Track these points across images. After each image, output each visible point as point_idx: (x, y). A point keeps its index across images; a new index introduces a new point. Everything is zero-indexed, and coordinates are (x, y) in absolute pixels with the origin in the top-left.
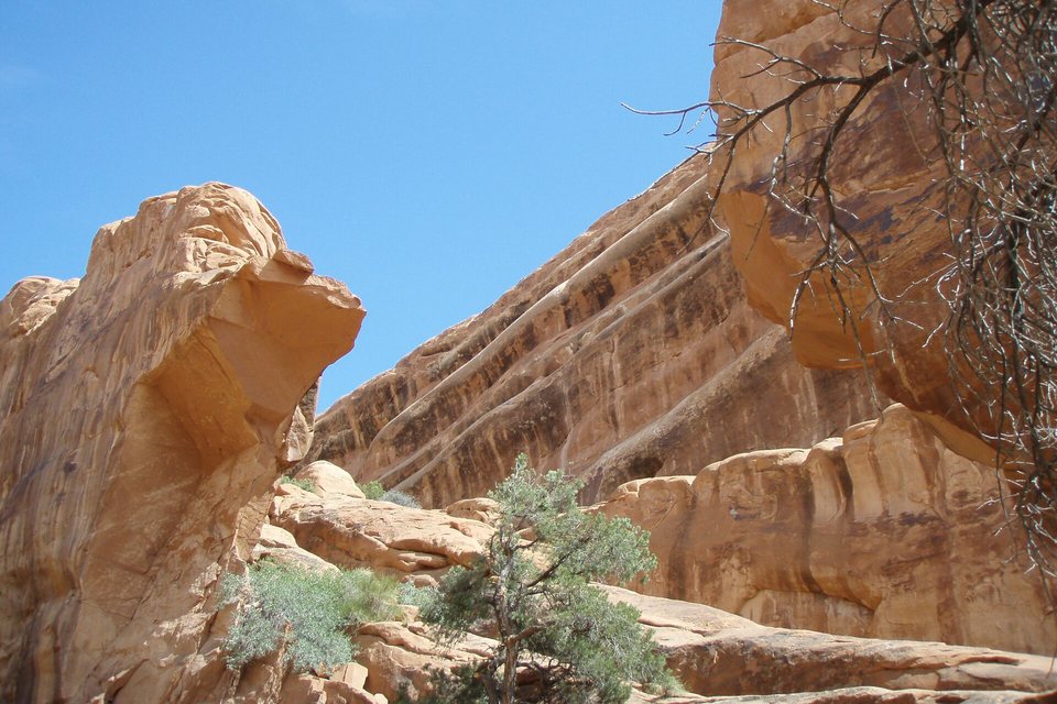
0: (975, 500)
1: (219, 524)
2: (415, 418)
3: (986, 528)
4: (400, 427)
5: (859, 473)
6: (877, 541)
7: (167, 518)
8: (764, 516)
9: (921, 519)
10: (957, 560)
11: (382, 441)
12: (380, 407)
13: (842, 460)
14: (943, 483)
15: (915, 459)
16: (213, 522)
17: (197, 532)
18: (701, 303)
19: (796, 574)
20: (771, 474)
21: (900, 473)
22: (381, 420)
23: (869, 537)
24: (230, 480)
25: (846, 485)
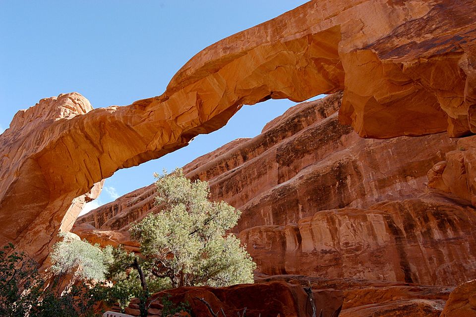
0: (352, 246)
1: (54, 221)
2: (120, 218)
3: (357, 256)
4: (114, 221)
5: (304, 234)
6: (312, 259)
7: (30, 217)
8: (267, 248)
9: (330, 252)
10: (345, 267)
11: (107, 225)
12: (107, 214)
13: (299, 230)
14: (339, 240)
15: (328, 230)
16: (52, 219)
17: (43, 223)
18: (233, 186)
19: (279, 270)
20: (270, 233)
21: (321, 235)
22: (106, 219)
23: (309, 257)
24: (63, 203)
25: (299, 239)
